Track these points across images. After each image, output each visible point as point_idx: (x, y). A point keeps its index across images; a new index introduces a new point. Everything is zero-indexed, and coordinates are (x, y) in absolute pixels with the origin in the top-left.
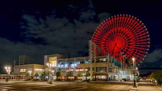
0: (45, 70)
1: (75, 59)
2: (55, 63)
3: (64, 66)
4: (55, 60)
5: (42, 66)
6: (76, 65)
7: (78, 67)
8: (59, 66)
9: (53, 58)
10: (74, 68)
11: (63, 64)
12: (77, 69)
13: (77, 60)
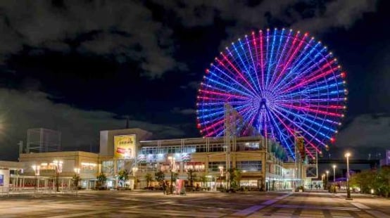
0: (102, 167)
1: (183, 141)
2: (130, 149)
3: (155, 157)
4: (132, 142)
5: (97, 155)
6: (185, 154)
7: (192, 161)
8: (142, 156)
9: (125, 138)
10: (181, 163)
11: (151, 152)
12: (189, 163)
13: (188, 145)
